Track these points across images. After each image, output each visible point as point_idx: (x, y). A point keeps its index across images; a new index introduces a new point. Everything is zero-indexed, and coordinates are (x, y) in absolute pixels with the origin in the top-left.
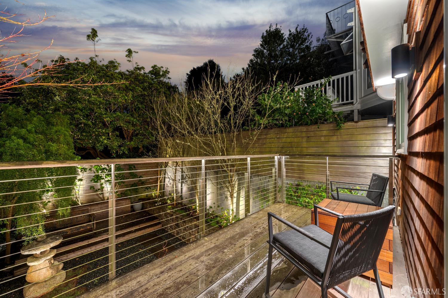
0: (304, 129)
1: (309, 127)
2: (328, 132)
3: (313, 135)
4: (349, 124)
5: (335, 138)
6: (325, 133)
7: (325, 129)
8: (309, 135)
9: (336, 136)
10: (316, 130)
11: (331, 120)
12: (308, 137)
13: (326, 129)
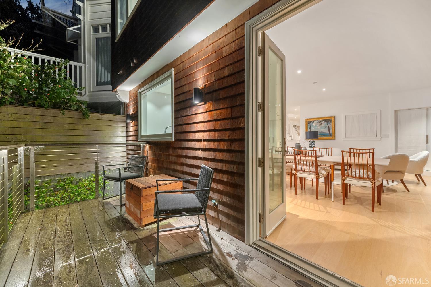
0: (38, 111)
1: (46, 110)
2: (72, 119)
3: (52, 121)
4: (94, 115)
5: (80, 127)
6: (68, 120)
7: (69, 116)
8: (46, 121)
9: (82, 125)
10: (56, 115)
11: (75, 108)
12: (45, 123)
13: (71, 117)
